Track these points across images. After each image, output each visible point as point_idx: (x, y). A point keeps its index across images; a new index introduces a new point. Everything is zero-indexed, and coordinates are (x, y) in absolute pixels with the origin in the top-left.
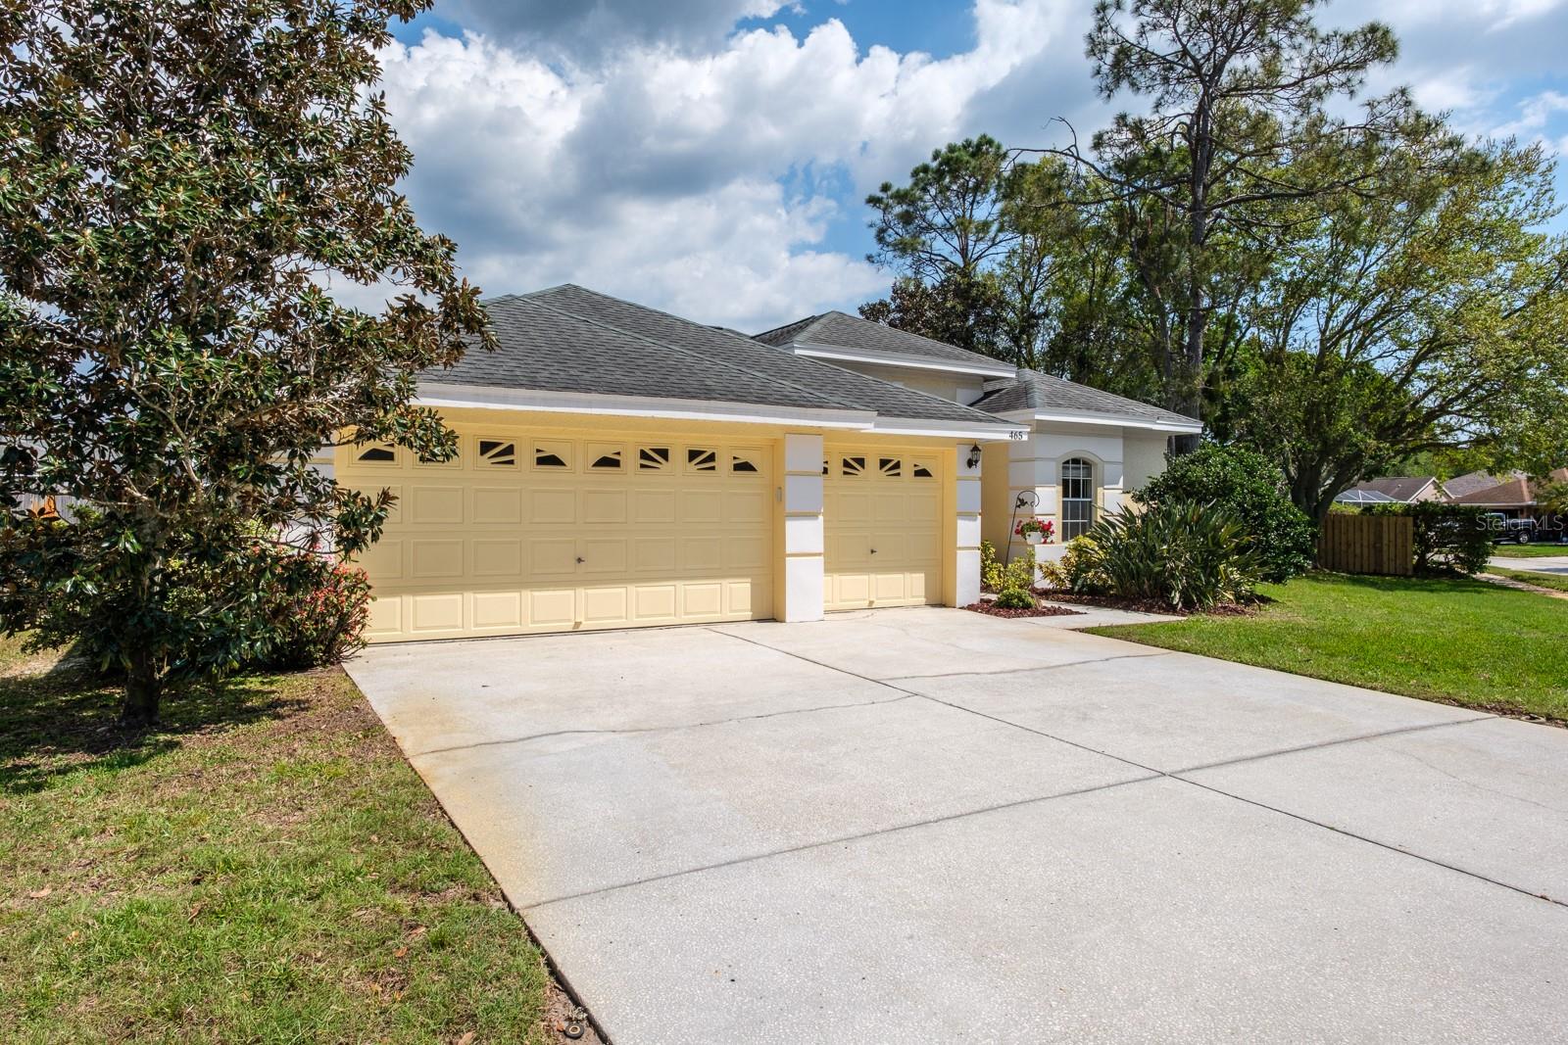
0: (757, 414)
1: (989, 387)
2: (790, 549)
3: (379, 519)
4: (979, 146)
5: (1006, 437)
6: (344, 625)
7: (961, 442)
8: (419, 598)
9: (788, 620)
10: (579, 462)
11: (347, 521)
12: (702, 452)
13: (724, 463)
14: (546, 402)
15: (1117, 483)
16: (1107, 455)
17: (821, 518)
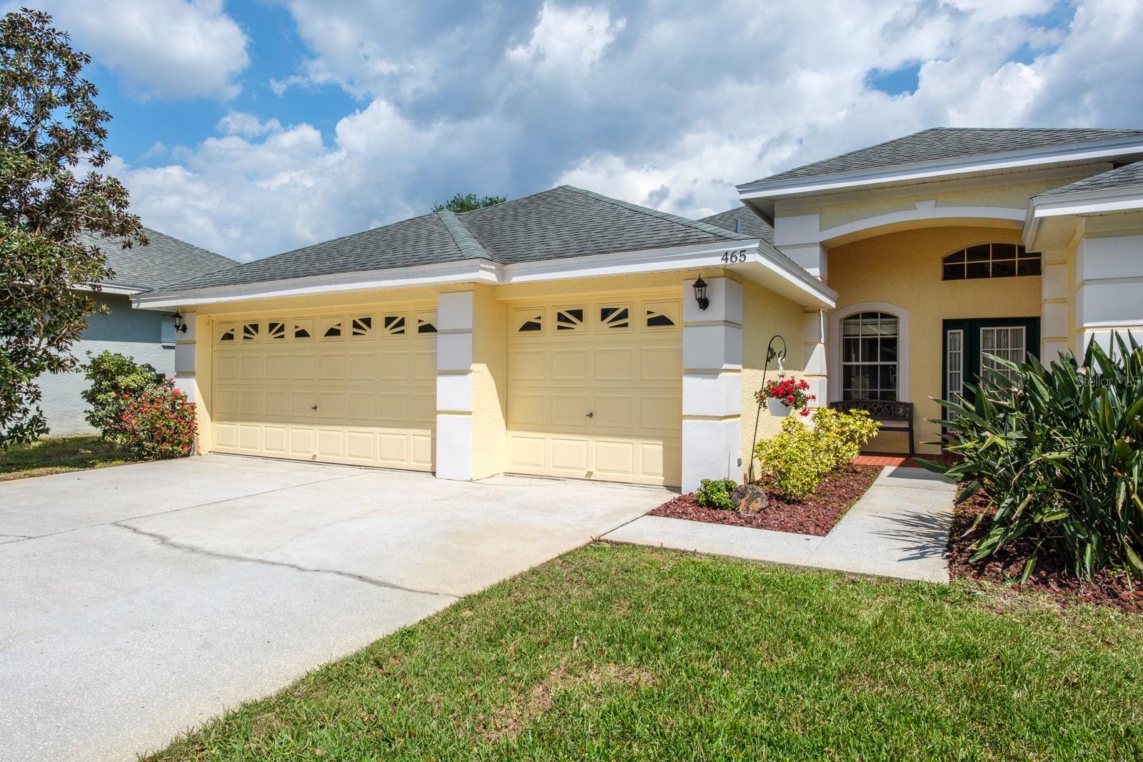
9: (438, 475)
13: (410, 327)
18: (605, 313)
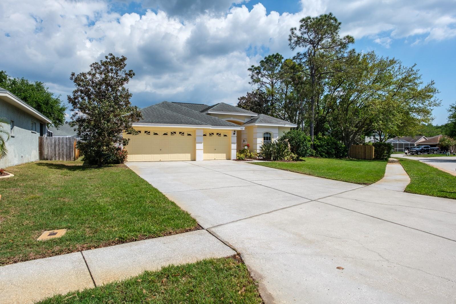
0: (189, 126)
1: (252, 118)
2: (197, 149)
3: (128, 142)
4: (276, 56)
5: (240, 129)
6: (124, 158)
7: (232, 130)
8: (135, 155)
9: (197, 160)
10: (161, 134)
11: (124, 142)
12: (182, 132)
13: (186, 134)
14: (154, 125)
15: (277, 137)
16: (274, 132)
17: (203, 143)
18: (217, 134)
